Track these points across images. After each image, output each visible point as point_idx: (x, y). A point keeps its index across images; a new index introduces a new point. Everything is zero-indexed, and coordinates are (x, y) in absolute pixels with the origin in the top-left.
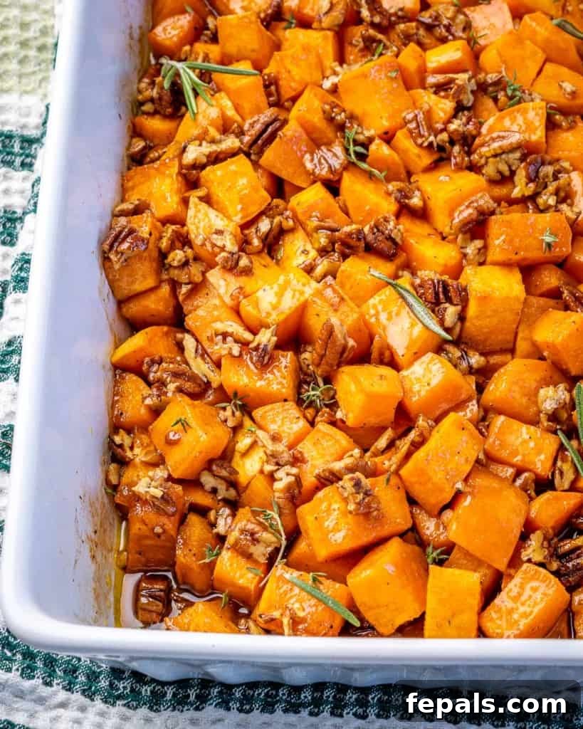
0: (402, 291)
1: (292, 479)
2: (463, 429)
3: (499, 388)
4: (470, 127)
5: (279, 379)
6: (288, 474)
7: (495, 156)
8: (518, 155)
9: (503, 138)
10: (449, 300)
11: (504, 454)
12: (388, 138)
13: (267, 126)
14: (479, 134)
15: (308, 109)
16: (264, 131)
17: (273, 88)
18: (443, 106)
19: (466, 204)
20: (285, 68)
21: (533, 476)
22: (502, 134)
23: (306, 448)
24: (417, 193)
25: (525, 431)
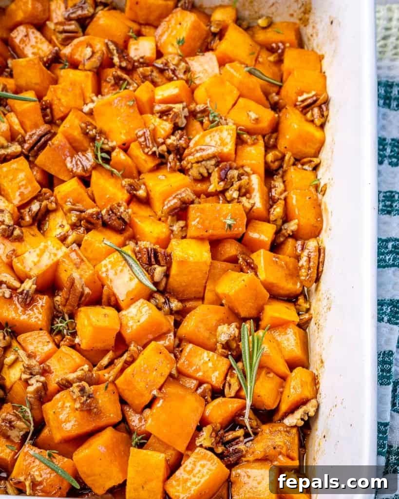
0: (125, 255)
1: (40, 384)
2: (160, 353)
3: (190, 325)
4: (182, 142)
5: (37, 315)
6: (37, 381)
7: (198, 162)
8: (213, 162)
9: (204, 150)
10: (158, 263)
11: (190, 371)
12: (125, 148)
13: (41, 137)
14: (188, 146)
15: (72, 126)
16: (39, 140)
17: (48, 110)
18: (165, 126)
19: (174, 196)
20: (57, 97)
21: (210, 387)
22: (203, 147)
23: (53, 363)
24: (143, 187)
25: (206, 355)
